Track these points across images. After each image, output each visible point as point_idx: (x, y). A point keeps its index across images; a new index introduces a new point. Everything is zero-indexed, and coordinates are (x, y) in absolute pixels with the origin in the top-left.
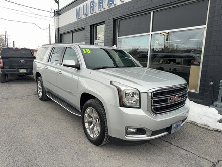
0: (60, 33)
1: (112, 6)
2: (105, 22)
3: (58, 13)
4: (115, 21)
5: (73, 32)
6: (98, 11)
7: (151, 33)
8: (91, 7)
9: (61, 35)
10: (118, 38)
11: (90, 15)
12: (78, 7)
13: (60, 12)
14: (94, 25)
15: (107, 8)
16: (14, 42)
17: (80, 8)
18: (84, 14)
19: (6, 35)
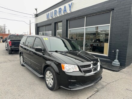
0: (38, 26)
1: (66, 13)
2: (62, 21)
3: (37, 16)
4: (67, 21)
5: (45, 26)
6: (58, 16)
7: (85, 27)
8: (55, 13)
9: (38, 27)
10: (69, 29)
11: (54, 17)
12: (48, 13)
13: (38, 15)
14: (56, 23)
15: (63, 14)
16: (9, 30)
17: (49, 13)
18: (51, 17)
19: (5, 27)
